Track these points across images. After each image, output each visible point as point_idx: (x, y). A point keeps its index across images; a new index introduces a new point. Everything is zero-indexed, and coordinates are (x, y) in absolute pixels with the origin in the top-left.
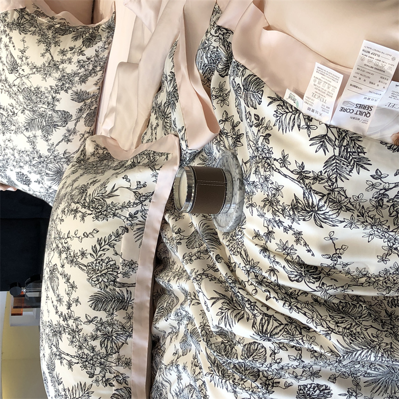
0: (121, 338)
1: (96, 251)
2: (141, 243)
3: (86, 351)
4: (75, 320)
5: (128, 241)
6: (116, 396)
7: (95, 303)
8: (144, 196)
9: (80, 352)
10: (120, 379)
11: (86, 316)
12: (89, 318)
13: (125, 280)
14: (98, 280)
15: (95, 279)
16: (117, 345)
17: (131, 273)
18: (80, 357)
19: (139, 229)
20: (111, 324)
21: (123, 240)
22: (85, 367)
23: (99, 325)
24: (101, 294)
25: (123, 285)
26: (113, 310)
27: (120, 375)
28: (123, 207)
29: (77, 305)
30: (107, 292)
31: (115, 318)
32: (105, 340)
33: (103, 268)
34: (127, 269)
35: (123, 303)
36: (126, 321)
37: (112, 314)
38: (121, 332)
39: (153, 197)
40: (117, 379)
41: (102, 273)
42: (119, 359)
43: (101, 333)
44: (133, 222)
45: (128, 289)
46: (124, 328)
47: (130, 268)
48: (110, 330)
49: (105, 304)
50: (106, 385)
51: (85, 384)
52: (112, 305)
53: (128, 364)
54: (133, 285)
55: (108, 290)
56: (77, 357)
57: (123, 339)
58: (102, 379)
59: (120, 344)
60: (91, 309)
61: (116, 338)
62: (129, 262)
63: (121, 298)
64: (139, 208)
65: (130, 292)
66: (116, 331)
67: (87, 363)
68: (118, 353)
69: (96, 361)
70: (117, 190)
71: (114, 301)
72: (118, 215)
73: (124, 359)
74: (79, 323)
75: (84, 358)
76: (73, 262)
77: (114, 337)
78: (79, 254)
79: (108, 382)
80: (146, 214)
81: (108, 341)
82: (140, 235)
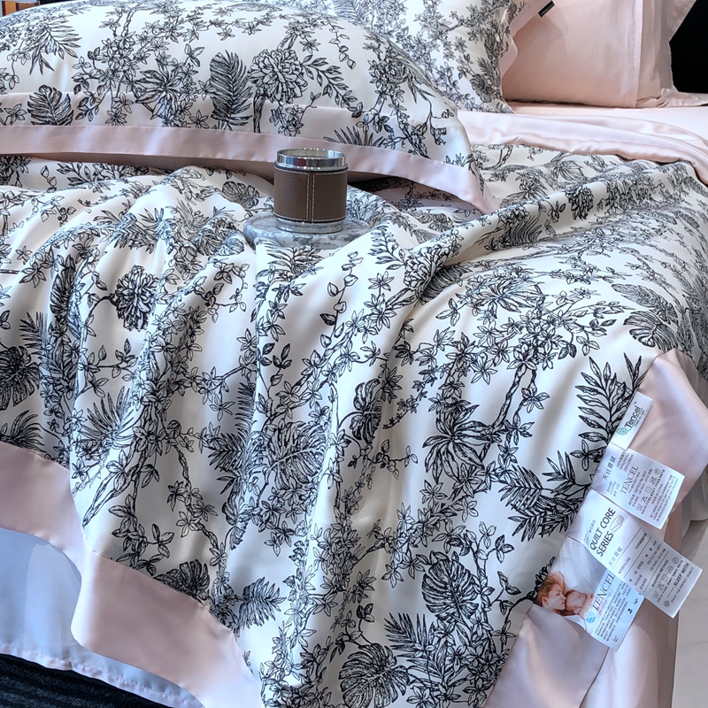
0: (164, 107)
1: (316, 65)
2: (333, 140)
3: (136, 48)
4: (193, 31)
5: (337, 117)
6: (57, 97)
7: (224, 61)
8: (420, 142)
10: (88, 105)
11: (200, 48)
12: (198, 52)
14: (265, 67)
15: (266, 61)
16: (150, 100)
17: (280, 123)
19: (358, 136)
20: (187, 89)
21: (338, 109)
22: (109, 46)
23: (184, 69)
24: (240, 72)
25: (258, 110)
26: (214, 93)
27: (96, 104)
28: (398, 108)
29: (219, 34)
30: (245, 82)
31: (199, 96)
33: (287, 76)
34: (288, 116)
35: (225, 110)
36: (194, 114)
37: (206, 92)
38: (173, 107)
39: (419, 156)
40: (88, 98)
41: (279, 74)
42: (124, 102)
43: (170, 73)
44: (371, 125)
45: (251, 119)
46: (182, 111)
47: (288, 121)
48: (177, 88)
49: (224, 78)
50: (76, 81)
51: (77, 46)
52: (222, 91)
53: (116, 118)
54: (257, 128)
55: (249, 84)
56: (126, 34)
57: (161, 111)
58: (86, 74)
61: (164, 97)
62: (299, 121)
63: (234, 107)
64: (398, 133)
65: (245, 123)
66: (175, 98)
67: (115, 49)
68: (136, 102)
69: (118, 62)
70: (425, 98)
71: (230, 95)
72: (382, 99)
73: (124, 112)
74: (188, 38)
75: (124, 44)
76: (294, 30)
77: (164, 94)
78: (309, 39)
79: (81, 83)
80: (386, 145)
81: (157, 84)
82: (348, 138)
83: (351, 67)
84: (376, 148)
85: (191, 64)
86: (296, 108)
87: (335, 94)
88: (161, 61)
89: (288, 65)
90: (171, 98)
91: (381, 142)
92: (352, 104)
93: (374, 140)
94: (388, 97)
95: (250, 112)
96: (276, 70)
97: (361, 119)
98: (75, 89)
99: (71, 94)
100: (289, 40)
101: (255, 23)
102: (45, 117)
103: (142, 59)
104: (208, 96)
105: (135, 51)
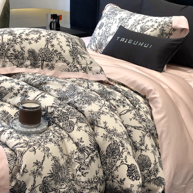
1: (55, 52)
2: (62, 71)
4: (21, 41)
7: (31, 51)
9: (6, 44)
12: (24, 48)
13: (45, 65)
14: (42, 53)
17: (48, 67)
18: (3, 43)
19: (69, 70)
20: (23, 58)
21: (63, 64)
23: (21, 53)
24: (36, 54)
25: (42, 64)
28: (78, 62)
29: (28, 43)
30: (38, 57)
32: (15, 55)
35: (33, 64)
36: (25, 65)
41: (46, 55)
44: (72, 67)
46: (22, 64)
47: (51, 67)
48: (20, 58)
49: (32, 56)
52: (32, 59)
54: (42, 69)
57: (16, 64)
59: (13, 62)
60: (28, 49)
62: (54, 66)
63: (36, 63)
64: (80, 68)
65: (39, 67)
66: (20, 61)
68: (9, 61)
69: (3, 51)
70: (85, 59)
71: (35, 60)
73: (6, 64)
74: (20, 44)
75: (3, 46)
76: (48, 41)
77: (17, 59)
78: (52, 44)
82: (66, 71)
83: (64, 52)
86: (52, 63)
87: (62, 60)
88: (14, 50)
89: (48, 52)
92: (67, 62)
93: (73, 71)
94: (75, 60)
97: (69, 65)
100: (47, 45)
101: (37, 39)
103: (9, 50)
104: (29, 61)
105: (6, 48)
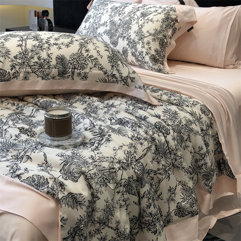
0: (42, 74)
1: (90, 58)
2: (98, 82)
4: (48, 47)
5: (99, 74)
6: (5, 72)
7: (60, 58)
8: (127, 82)
9: (29, 51)
10: (16, 74)
11: (51, 53)
12: (51, 55)
13: (76, 74)
14: (74, 59)
15: (74, 57)
16: (37, 72)
17: (80, 77)
18: (26, 50)
19: (106, 80)
20: (49, 68)
21: (99, 72)
22: (20, 54)
23: (47, 61)
24: (66, 60)
25: (73, 73)
26: (58, 68)
27: (19, 74)
28: (118, 71)
29: (57, 48)
31: (53, 69)
32: (39, 64)
33: (81, 62)
34: (83, 75)
35: (62, 74)
36: (52, 76)
38: (45, 74)
39: (126, 86)
40: (16, 72)
42: (28, 73)
43: (43, 62)
44: (110, 77)
45: (71, 76)
46: (48, 75)
48: (46, 67)
49: (61, 63)
50: (11, 66)
51: (10, 54)
52: (60, 67)
53: (26, 78)
54: (73, 79)
55: (69, 65)
56: (26, 49)
57: (41, 75)
58: (14, 64)
59: (37, 73)
60: (56, 56)
61: (42, 70)
62: (87, 76)
63: (65, 72)
64: (119, 79)
65: (69, 78)
67: (23, 55)
68: (32, 72)
69: (25, 59)
70: (126, 66)
71: (63, 69)
72: (113, 68)
73: (28, 76)
74: (47, 50)
75: (26, 53)
76: (81, 45)
77: (41, 69)
78: (87, 49)
79: (13, 67)
80: (115, 83)
81: (39, 66)
82: (102, 81)
83: (101, 58)
84: (112, 84)
85: (49, 59)
86: (85, 72)
87: (98, 67)
88: (39, 58)
89: (81, 58)
90: (44, 71)
91: (113, 82)
92: (103, 70)
93: (111, 81)
94: (115, 67)
95: (70, 74)
96: (77, 60)
97: (107, 75)
98: (11, 69)
99: (10, 71)
100: (80, 49)
101: (68, 43)
102: (2, 79)
103: (32, 58)
104: (56, 69)
105: (30, 55)
